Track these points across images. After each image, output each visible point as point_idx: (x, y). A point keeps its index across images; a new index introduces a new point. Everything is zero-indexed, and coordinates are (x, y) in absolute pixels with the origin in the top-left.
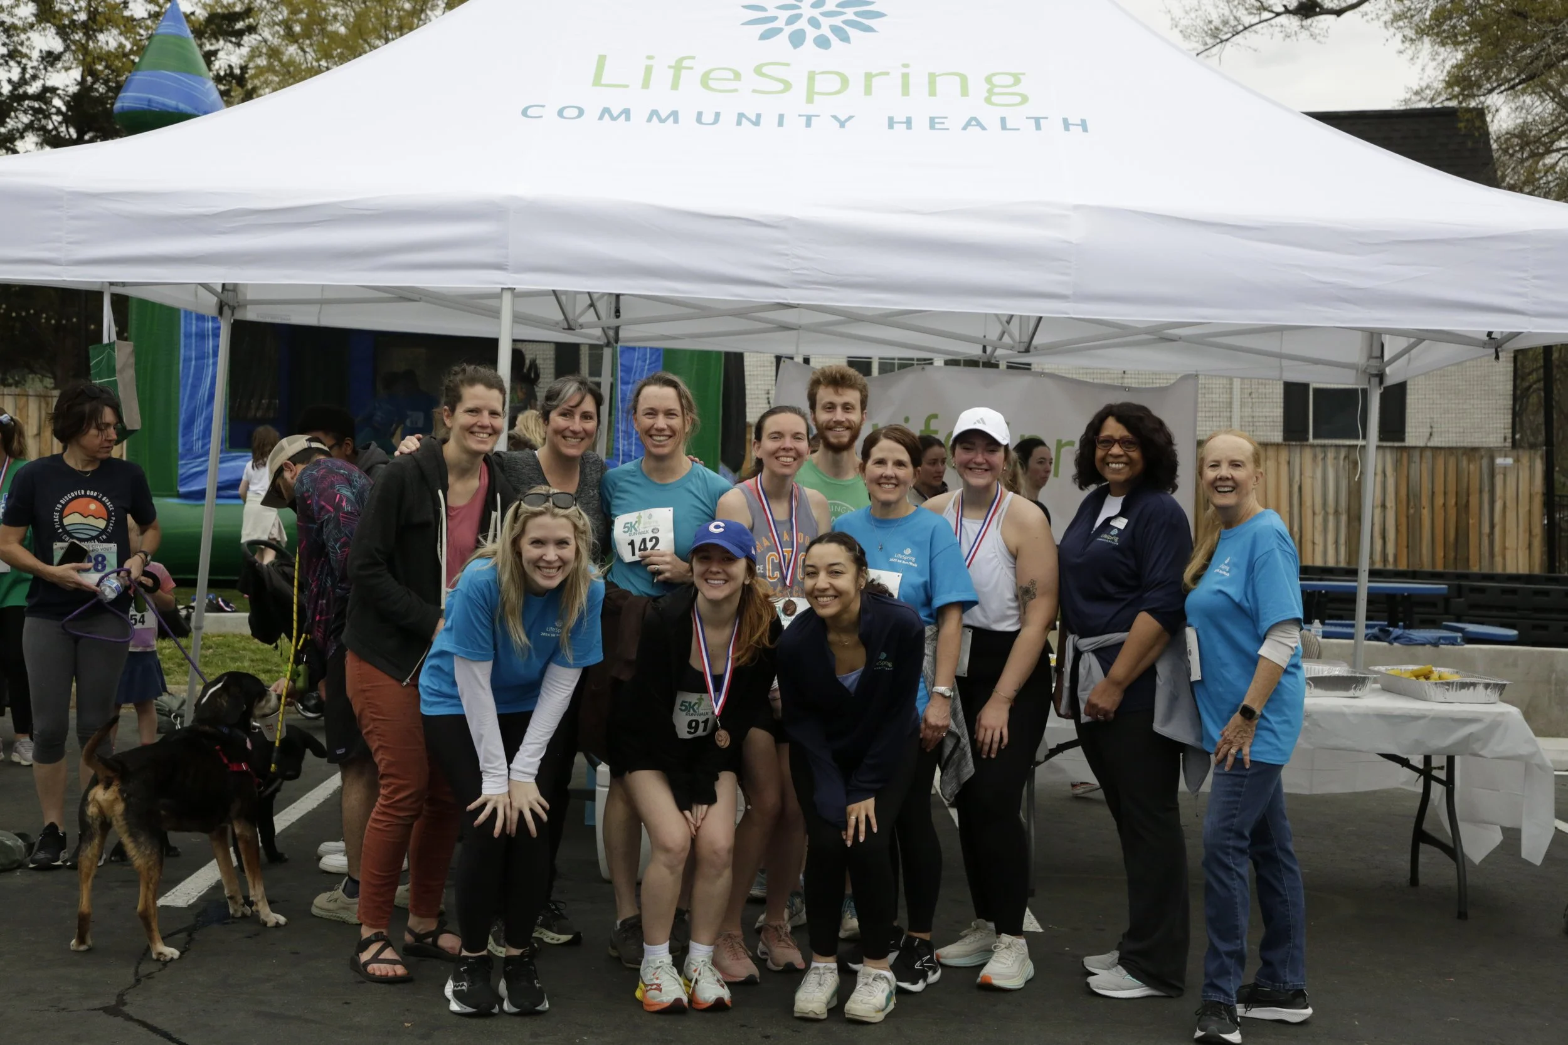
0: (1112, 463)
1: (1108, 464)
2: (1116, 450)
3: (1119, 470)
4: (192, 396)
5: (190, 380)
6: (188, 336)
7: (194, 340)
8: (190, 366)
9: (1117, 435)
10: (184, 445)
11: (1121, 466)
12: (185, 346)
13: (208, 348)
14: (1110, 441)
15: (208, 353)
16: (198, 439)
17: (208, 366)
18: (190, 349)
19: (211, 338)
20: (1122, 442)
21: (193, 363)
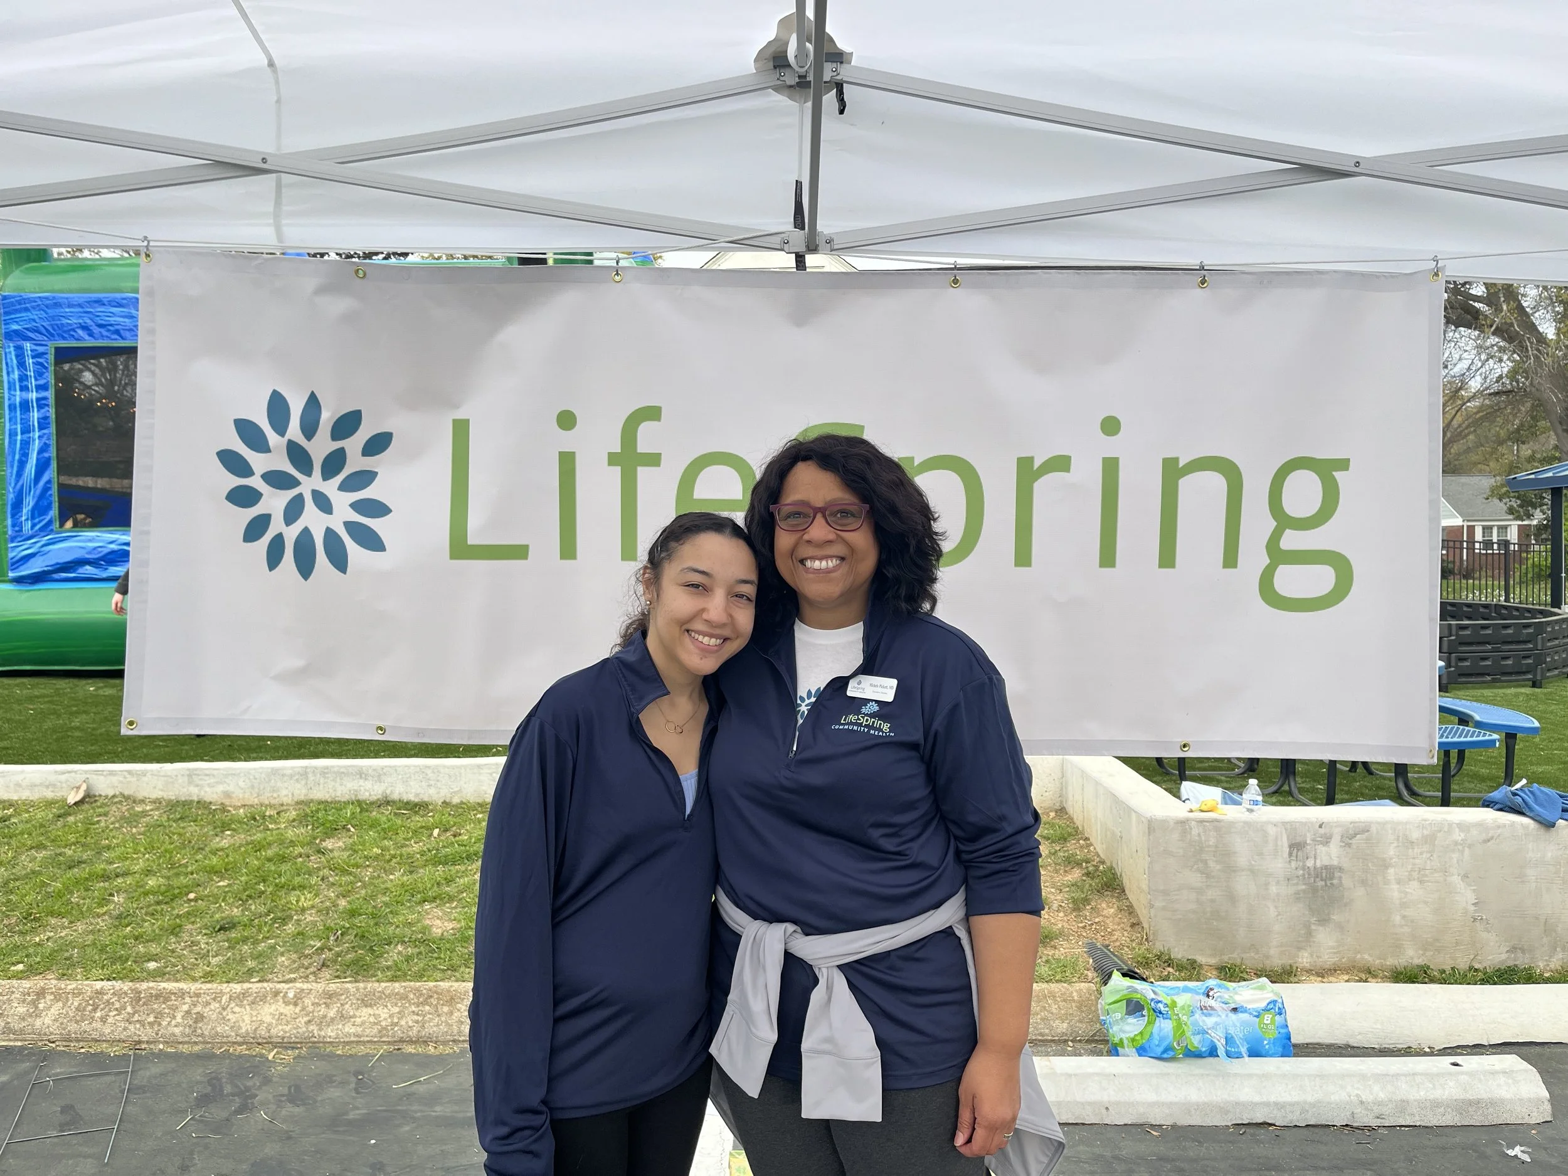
0: (813, 558)
1: (802, 562)
2: (819, 530)
3: (828, 571)
4: (19, 474)
5: (17, 457)
6: (12, 408)
7: (18, 412)
8: (16, 440)
9: (818, 501)
10: (13, 526)
11: (831, 563)
12: (10, 420)
13: (33, 422)
14: (806, 513)
15: (33, 426)
16: (27, 519)
17: (34, 440)
18: (16, 424)
19: (36, 410)
20: (827, 512)
21: (19, 437)
